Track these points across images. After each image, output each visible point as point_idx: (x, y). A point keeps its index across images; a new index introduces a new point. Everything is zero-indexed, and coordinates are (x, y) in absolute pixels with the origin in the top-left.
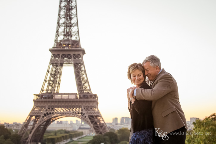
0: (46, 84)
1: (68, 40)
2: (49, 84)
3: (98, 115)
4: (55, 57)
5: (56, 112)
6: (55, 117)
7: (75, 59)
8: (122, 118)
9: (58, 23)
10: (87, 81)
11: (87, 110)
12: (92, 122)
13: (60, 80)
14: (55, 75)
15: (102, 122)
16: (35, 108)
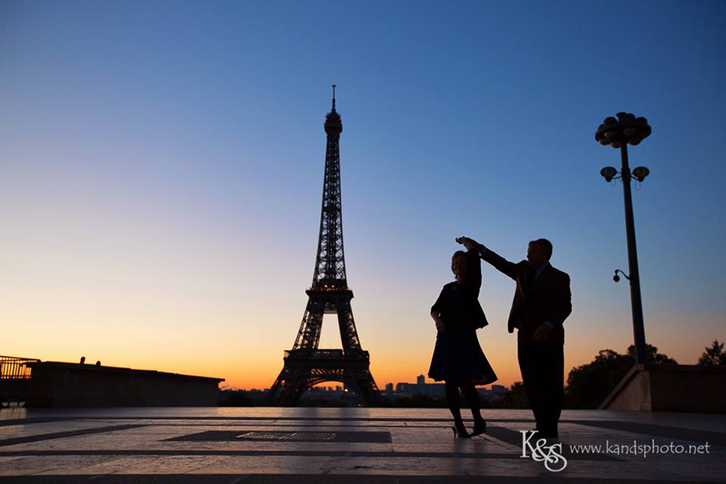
0: (301, 338)
1: (331, 279)
2: (305, 337)
3: (370, 378)
4: (313, 302)
5: (313, 375)
6: (311, 382)
7: (340, 305)
8: (399, 383)
9: (318, 257)
11: (356, 373)
12: (361, 389)
13: (319, 333)
14: (312, 324)
15: (376, 389)
16: (286, 369)
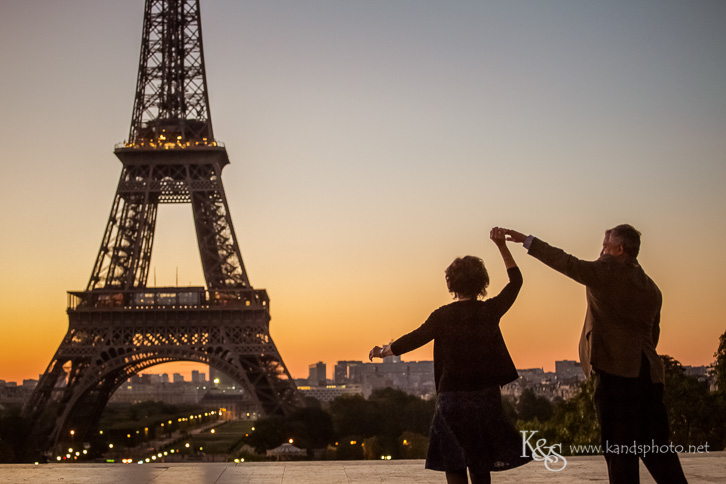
0: (107, 261)
1: (174, 120)
2: (116, 260)
3: (272, 354)
4: (133, 177)
5: (138, 348)
6: (134, 363)
7: (196, 181)
8: (340, 362)
9: (143, 69)
10: (235, 248)
11: (237, 340)
12: (252, 377)
13: (150, 248)
14: (133, 229)
15: (284, 377)
16: (73, 335)
